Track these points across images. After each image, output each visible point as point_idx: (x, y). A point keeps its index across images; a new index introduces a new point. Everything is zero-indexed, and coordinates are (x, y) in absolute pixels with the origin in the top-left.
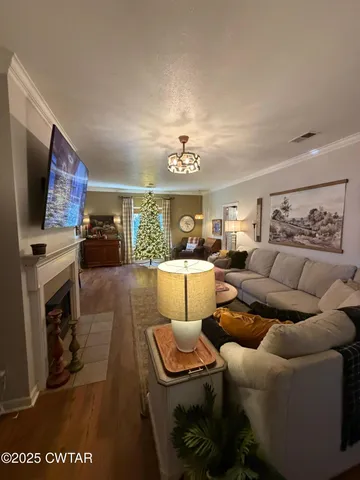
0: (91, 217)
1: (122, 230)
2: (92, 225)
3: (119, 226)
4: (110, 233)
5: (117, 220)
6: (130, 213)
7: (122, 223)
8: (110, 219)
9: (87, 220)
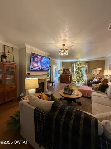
0: (64, 69)
1: (71, 73)
2: (64, 71)
3: (70, 72)
4: (68, 74)
5: (70, 70)
6: (74, 68)
7: (71, 71)
8: (68, 70)
9: (63, 70)
